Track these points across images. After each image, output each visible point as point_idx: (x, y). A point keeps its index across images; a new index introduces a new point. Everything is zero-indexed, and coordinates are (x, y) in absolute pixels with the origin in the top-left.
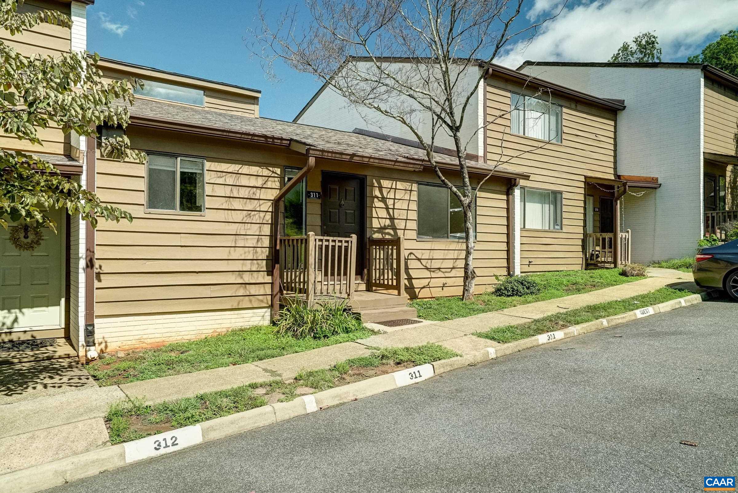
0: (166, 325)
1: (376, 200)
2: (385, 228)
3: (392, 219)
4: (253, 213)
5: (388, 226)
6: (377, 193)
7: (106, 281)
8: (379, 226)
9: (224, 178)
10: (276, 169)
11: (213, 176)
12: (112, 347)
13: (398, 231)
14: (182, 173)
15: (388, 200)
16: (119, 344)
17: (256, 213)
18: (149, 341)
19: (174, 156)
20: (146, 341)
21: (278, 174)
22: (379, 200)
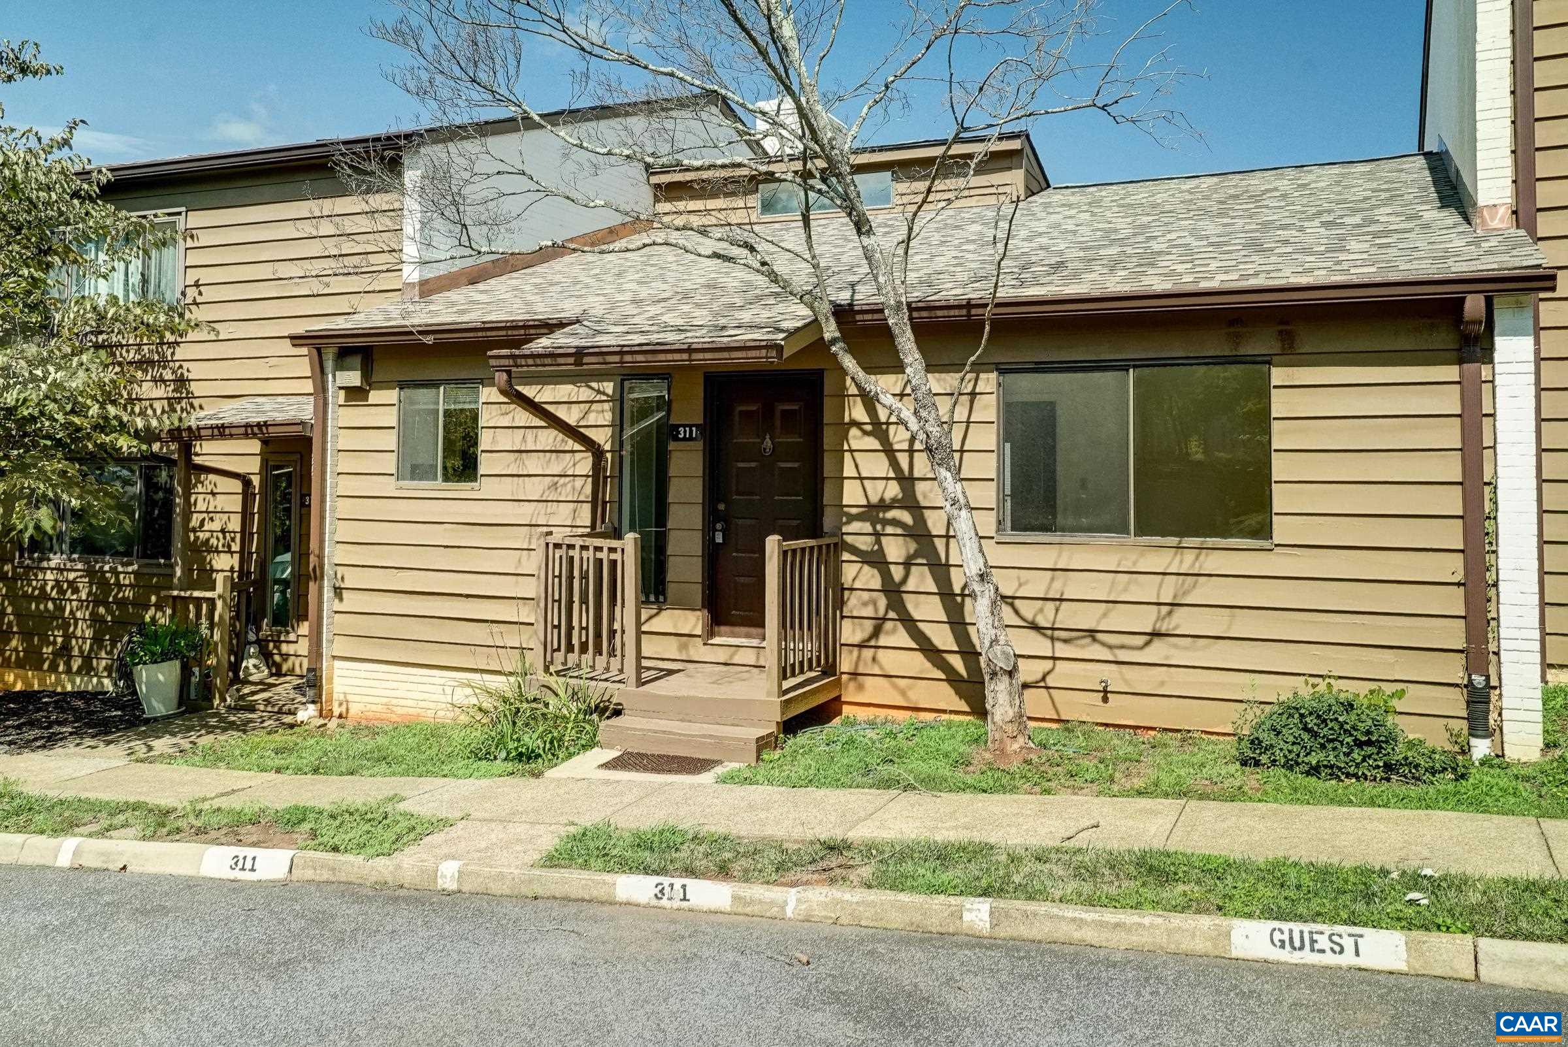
0: (422, 687)
1: (854, 432)
2: (883, 506)
3: (907, 481)
4: (563, 480)
5: (894, 500)
6: (858, 412)
7: (351, 601)
8: (864, 502)
9: (511, 415)
10: (605, 384)
11: (494, 414)
12: (355, 710)
13: (927, 513)
14: (447, 413)
15: (892, 429)
16: (360, 707)
17: (568, 479)
18: (400, 711)
19: (433, 384)
20: (395, 709)
21: (608, 395)
22: (865, 433)
